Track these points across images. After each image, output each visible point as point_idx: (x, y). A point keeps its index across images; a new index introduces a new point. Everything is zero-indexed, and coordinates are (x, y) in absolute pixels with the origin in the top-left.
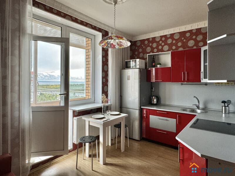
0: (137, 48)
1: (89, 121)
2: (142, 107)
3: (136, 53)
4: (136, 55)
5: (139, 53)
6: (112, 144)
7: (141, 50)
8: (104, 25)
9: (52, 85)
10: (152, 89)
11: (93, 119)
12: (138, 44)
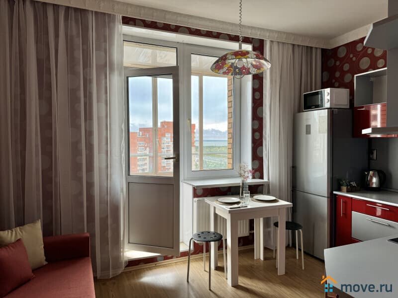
0: (338, 63)
1: (215, 208)
2: (334, 192)
3: (337, 74)
4: (337, 80)
5: (343, 73)
6: (265, 259)
7: (346, 67)
8: (252, 28)
9: (219, 147)
10: (372, 153)
11: (219, 203)
12: (342, 53)
